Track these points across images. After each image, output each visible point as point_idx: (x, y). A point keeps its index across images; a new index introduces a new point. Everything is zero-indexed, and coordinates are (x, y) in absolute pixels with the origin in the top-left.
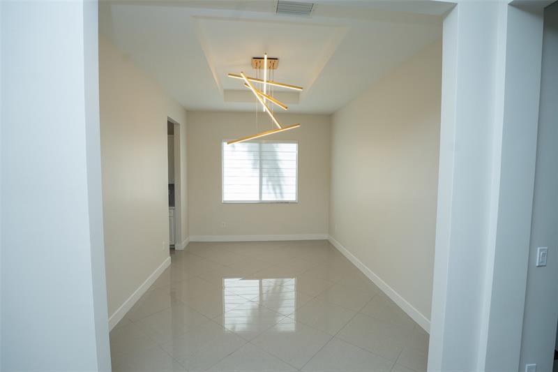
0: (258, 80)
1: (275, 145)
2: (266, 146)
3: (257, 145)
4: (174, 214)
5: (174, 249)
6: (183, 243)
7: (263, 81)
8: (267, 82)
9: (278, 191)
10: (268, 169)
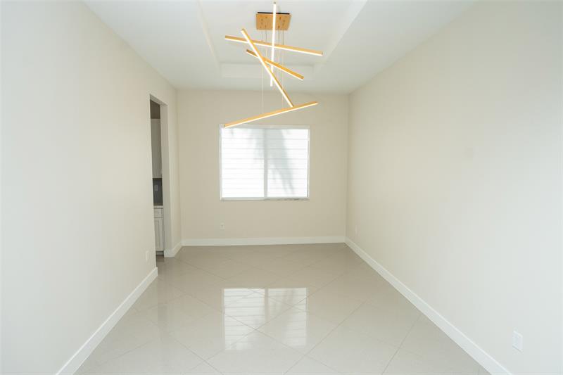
0: (265, 43)
1: (284, 131)
4: (162, 213)
5: (163, 255)
6: (173, 249)
7: (271, 44)
8: (275, 45)
9: (287, 186)
10: (273, 156)
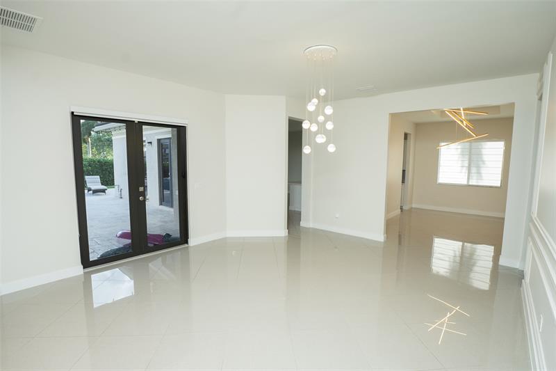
1: (483, 143)
2: (474, 144)
3: (468, 144)
4: (405, 188)
6: (407, 207)
10: (473, 161)
